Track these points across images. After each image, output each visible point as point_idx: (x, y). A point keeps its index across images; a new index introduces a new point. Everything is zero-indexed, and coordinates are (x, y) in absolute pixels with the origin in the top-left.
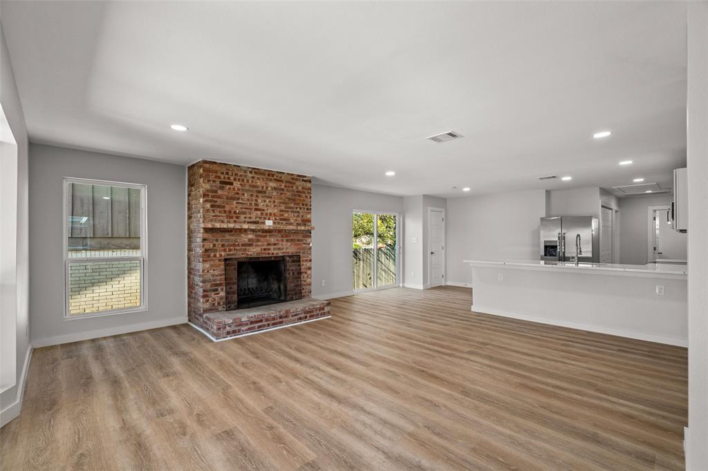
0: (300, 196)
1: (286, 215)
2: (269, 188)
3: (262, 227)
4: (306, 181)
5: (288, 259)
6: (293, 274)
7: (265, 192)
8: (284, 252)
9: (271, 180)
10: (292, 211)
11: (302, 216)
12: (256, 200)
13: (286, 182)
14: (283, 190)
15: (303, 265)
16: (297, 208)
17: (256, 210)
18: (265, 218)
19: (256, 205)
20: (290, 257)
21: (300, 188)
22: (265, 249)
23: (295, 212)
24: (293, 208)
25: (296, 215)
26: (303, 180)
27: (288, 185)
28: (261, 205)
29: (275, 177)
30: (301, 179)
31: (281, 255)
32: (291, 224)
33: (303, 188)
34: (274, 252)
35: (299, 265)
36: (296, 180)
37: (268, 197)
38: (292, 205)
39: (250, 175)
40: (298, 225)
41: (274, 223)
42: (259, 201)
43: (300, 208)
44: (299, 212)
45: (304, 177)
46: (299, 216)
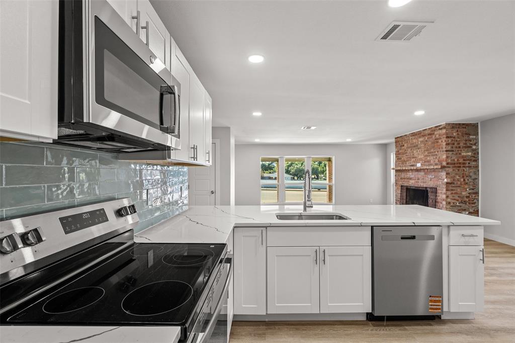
0: (437, 142)
1: (428, 158)
2: (419, 143)
3: (415, 168)
4: (441, 129)
5: (429, 190)
6: (432, 201)
7: (417, 146)
8: (426, 185)
9: (420, 137)
10: (432, 155)
11: (439, 157)
12: (413, 152)
13: (428, 135)
14: (427, 141)
15: (439, 196)
16: (435, 152)
17: (413, 158)
18: (417, 162)
19: (413, 155)
20: (431, 188)
21: (437, 136)
22: (417, 182)
23: (434, 155)
24: (433, 152)
25: (435, 157)
26: (440, 129)
27: (429, 136)
28: (416, 155)
29: (422, 134)
30: (438, 128)
31: (425, 186)
32: (431, 165)
33: (439, 135)
34: (421, 184)
35: (436, 196)
36: (435, 130)
37: (418, 149)
38: (432, 150)
39: (411, 138)
40: (436, 164)
41: (422, 165)
42: (415, 152)
43: (438, 152)
44: (436, 155)
45: (439, 126)
46: (436, 158)
